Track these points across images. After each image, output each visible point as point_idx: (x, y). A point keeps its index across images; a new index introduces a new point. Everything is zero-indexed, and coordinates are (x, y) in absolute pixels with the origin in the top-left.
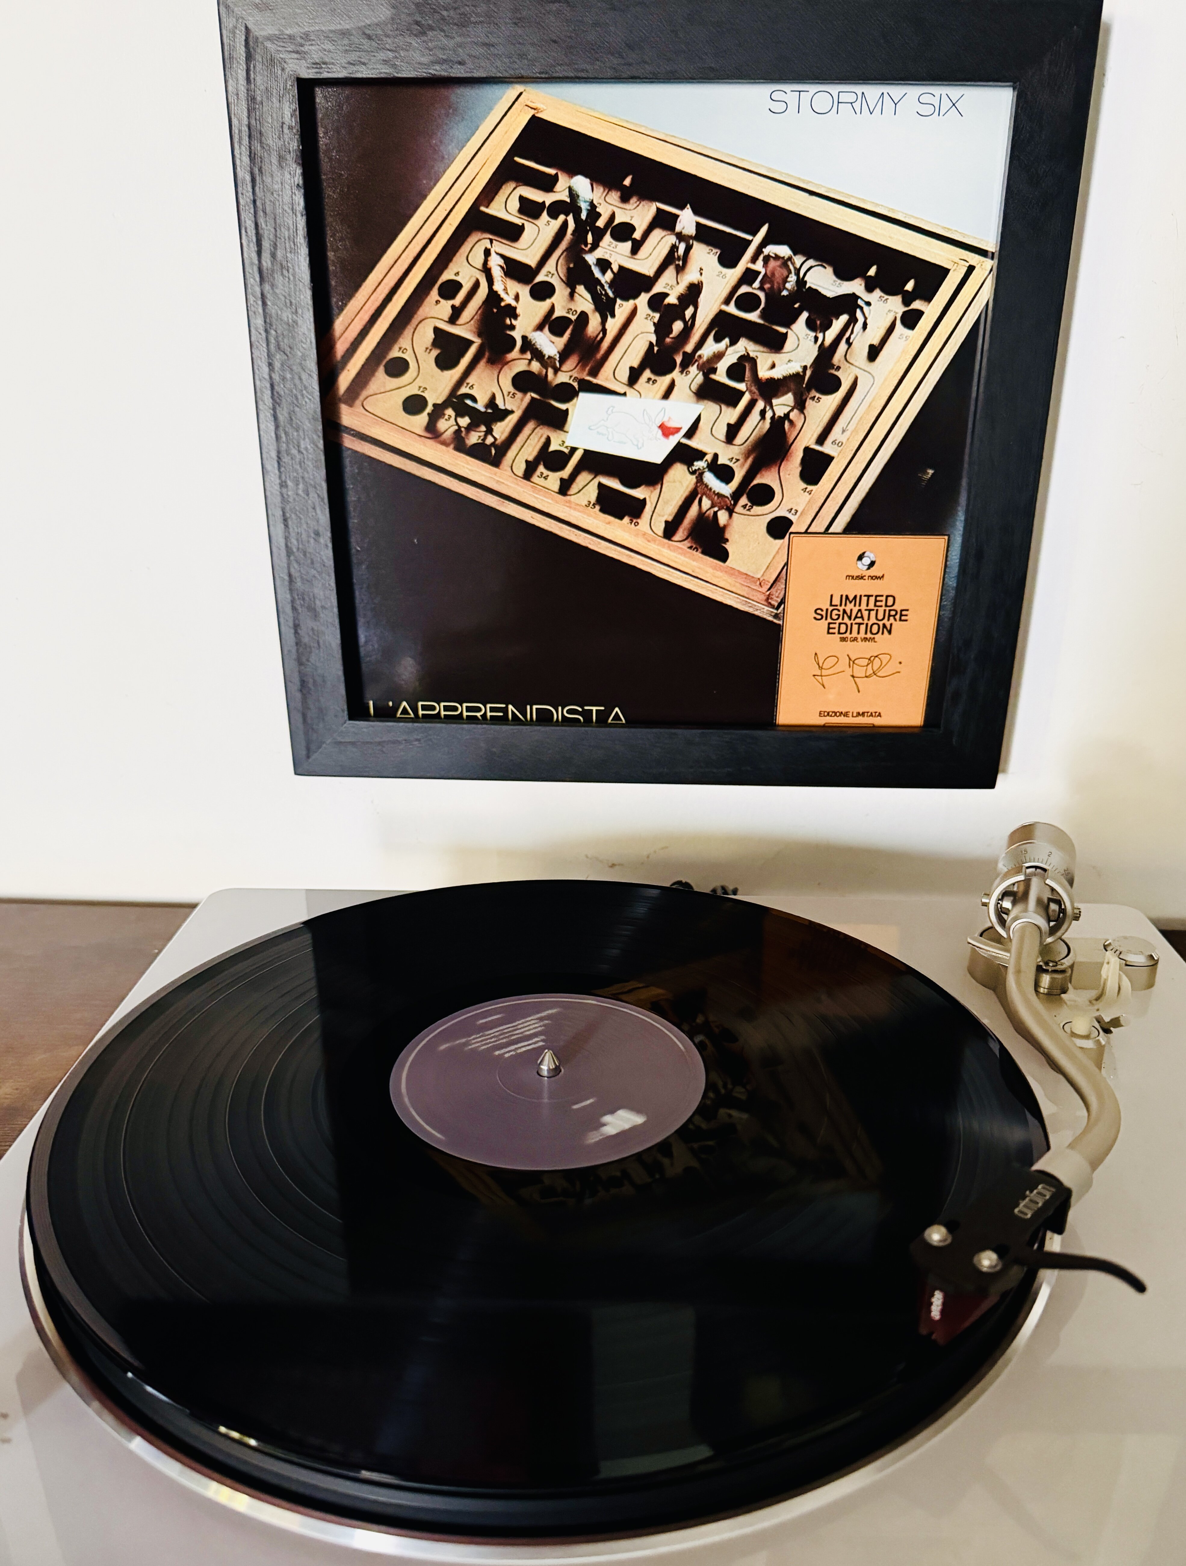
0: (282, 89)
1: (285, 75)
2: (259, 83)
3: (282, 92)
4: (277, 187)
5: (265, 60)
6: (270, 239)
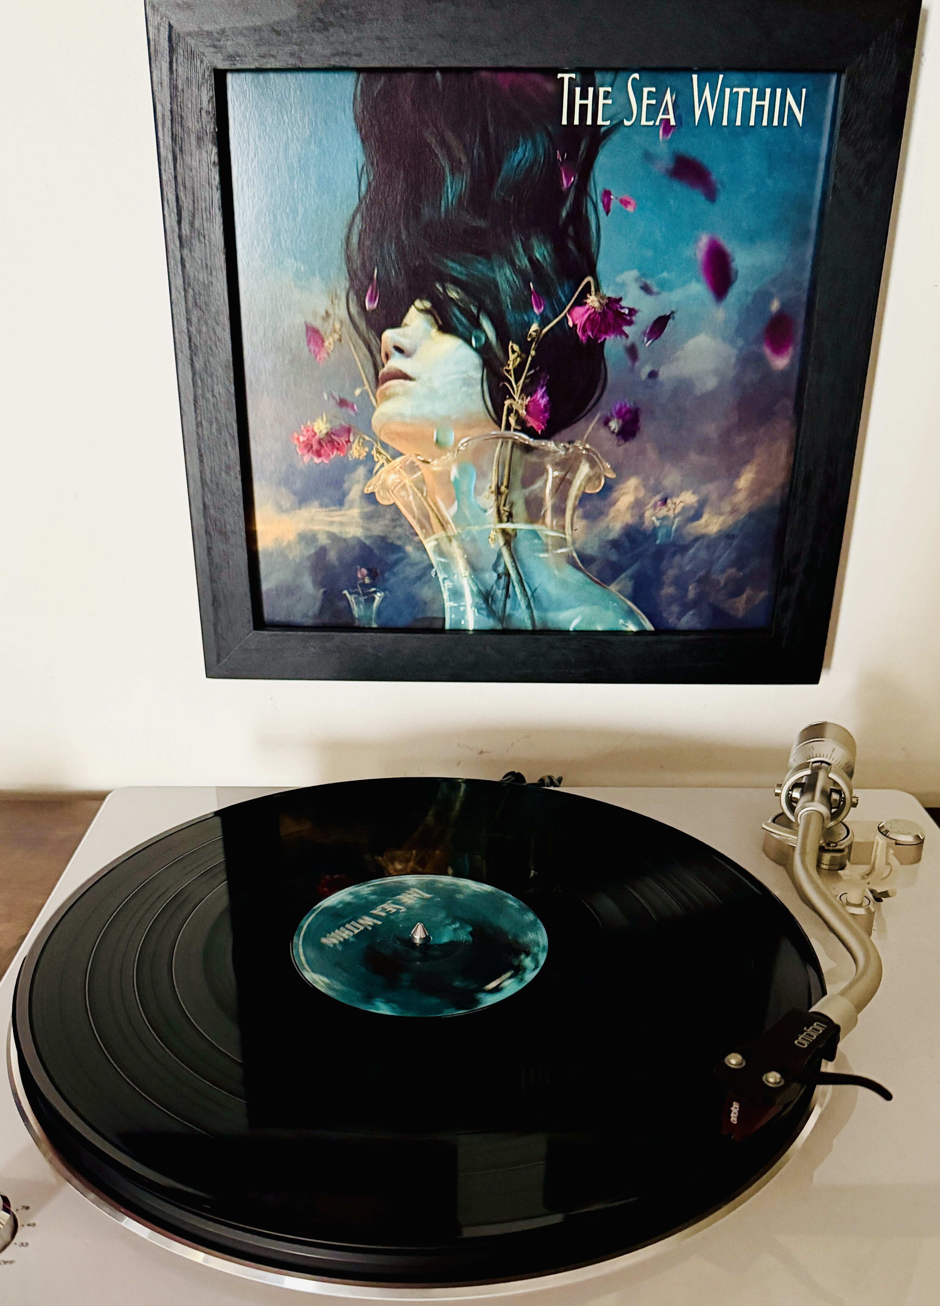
0: (201, 79)
1: (204, 66)
2: (180, 74)
3: (200, 81)
4: (195, 164)
5: (186, 53)
6: (188, 209)
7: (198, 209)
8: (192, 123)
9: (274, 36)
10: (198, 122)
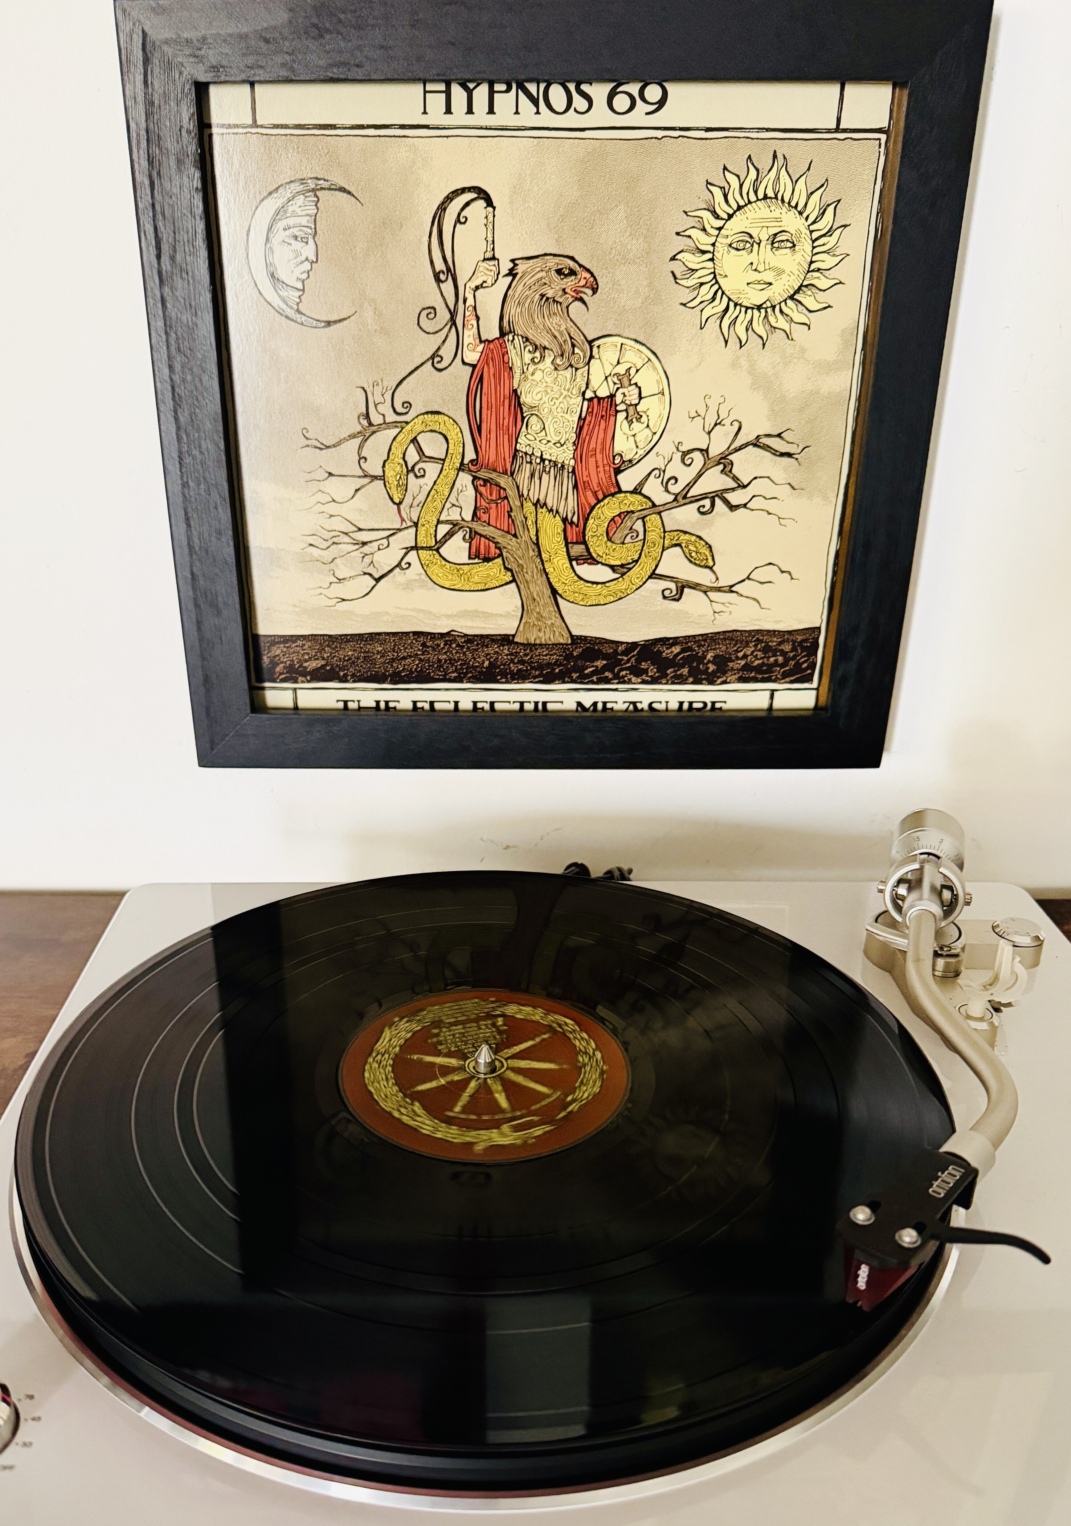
0: (179, 93)
1: (183, 79)
2: (156, 87)
3: (179, 95)
4: (176, 190)
5: (162, 64)
6: (169, 242)
7: (179, 241)
8: (170, 144)
9: (262, 44)
10: (178, 142)
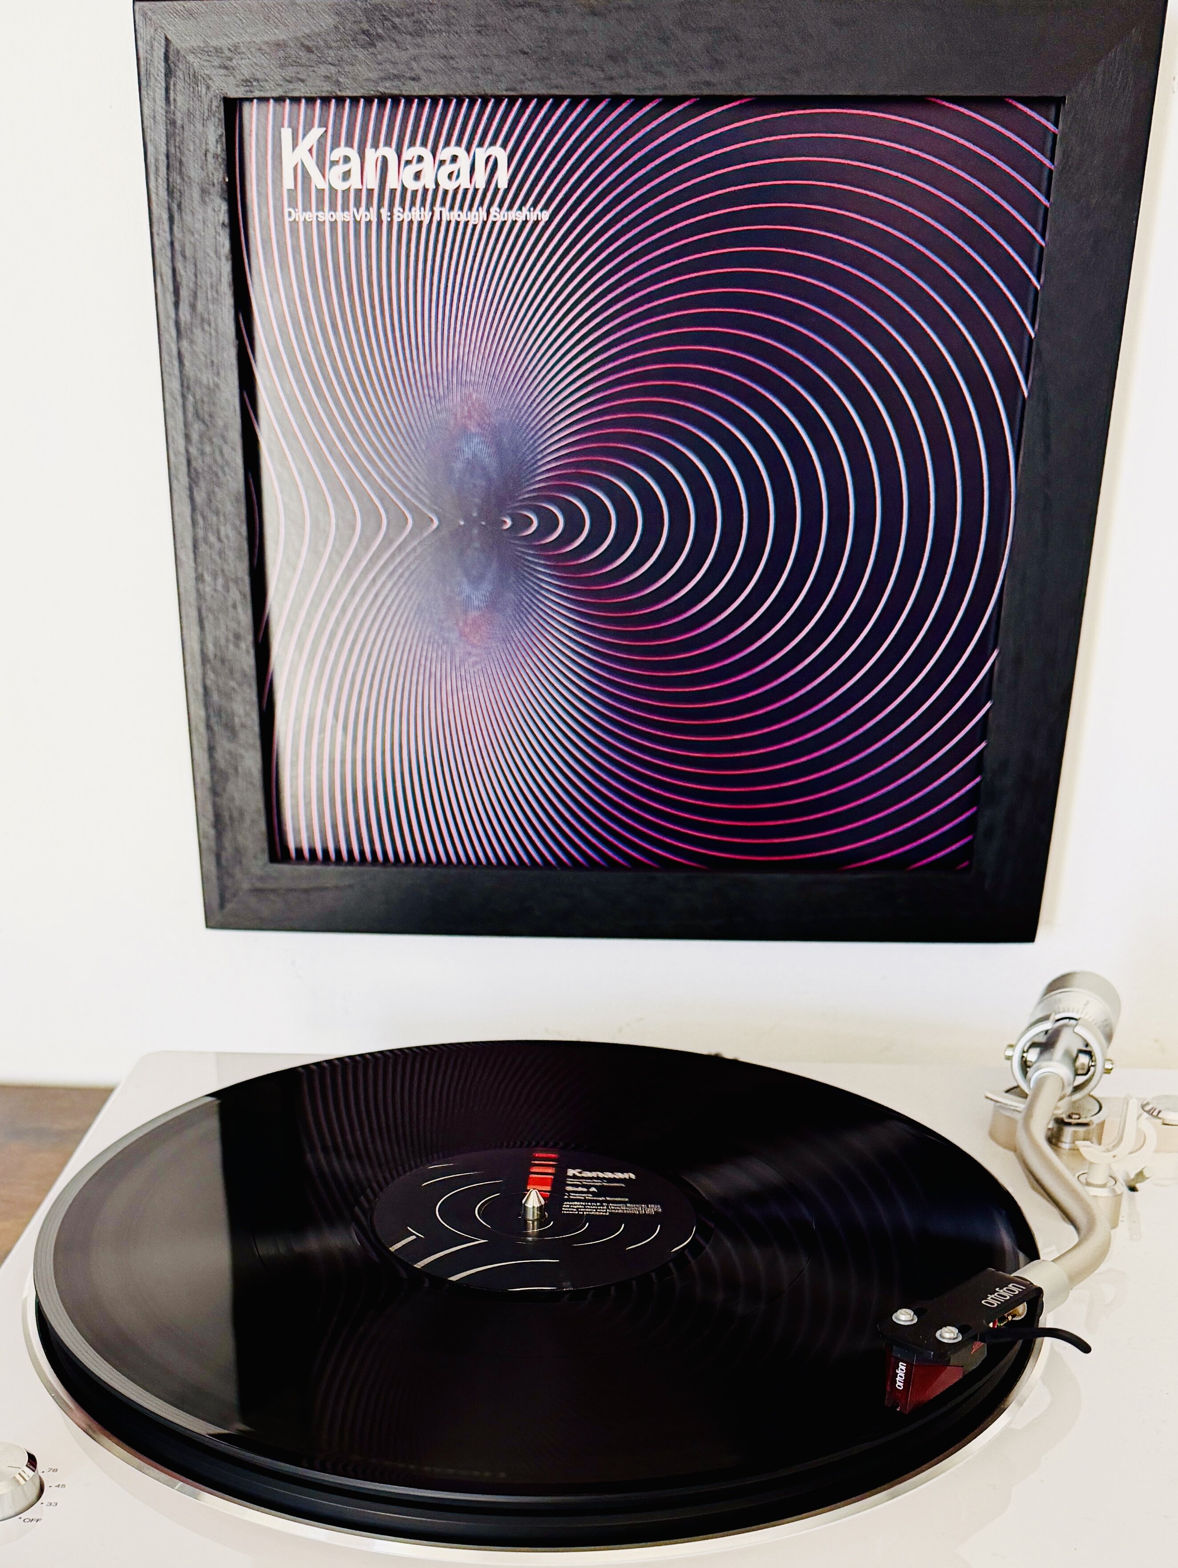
0: (206, 111)
1: (210, 95)
2: (179, 104)
3: (206, 114)
4: (199, 226)
5: (187, 79)
6: (188, 286)
7: (201, 287)
8: (194, 171)
9: (303, 54)
10: (202, 169)
